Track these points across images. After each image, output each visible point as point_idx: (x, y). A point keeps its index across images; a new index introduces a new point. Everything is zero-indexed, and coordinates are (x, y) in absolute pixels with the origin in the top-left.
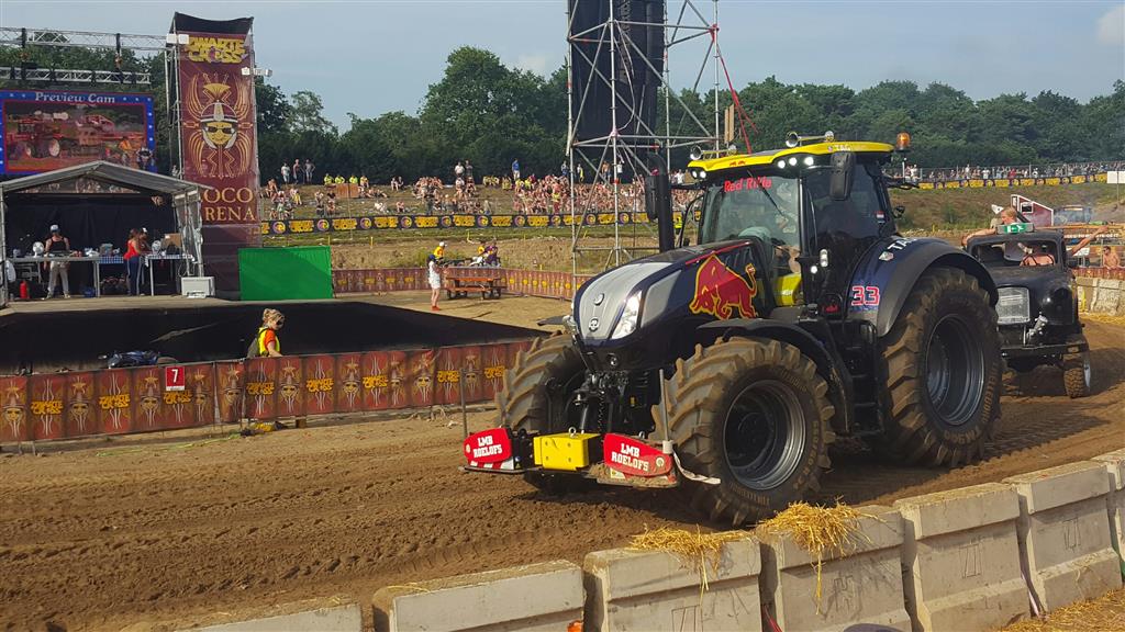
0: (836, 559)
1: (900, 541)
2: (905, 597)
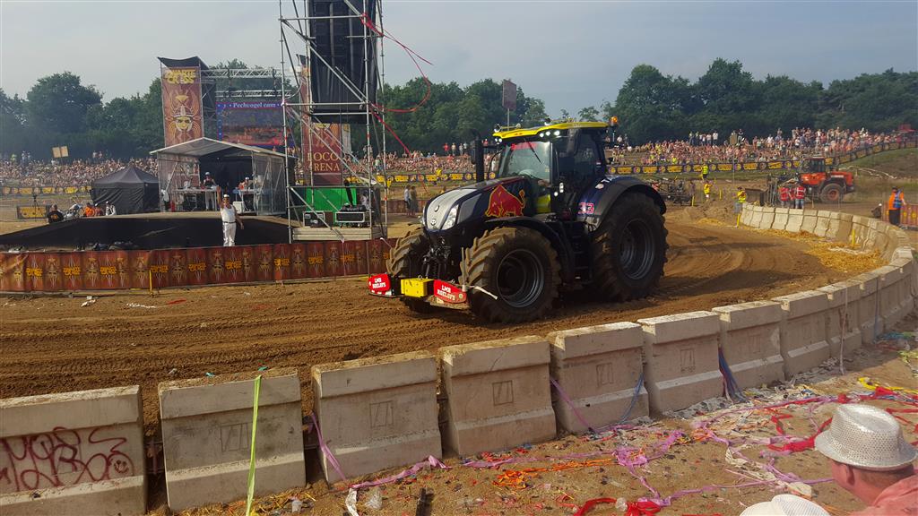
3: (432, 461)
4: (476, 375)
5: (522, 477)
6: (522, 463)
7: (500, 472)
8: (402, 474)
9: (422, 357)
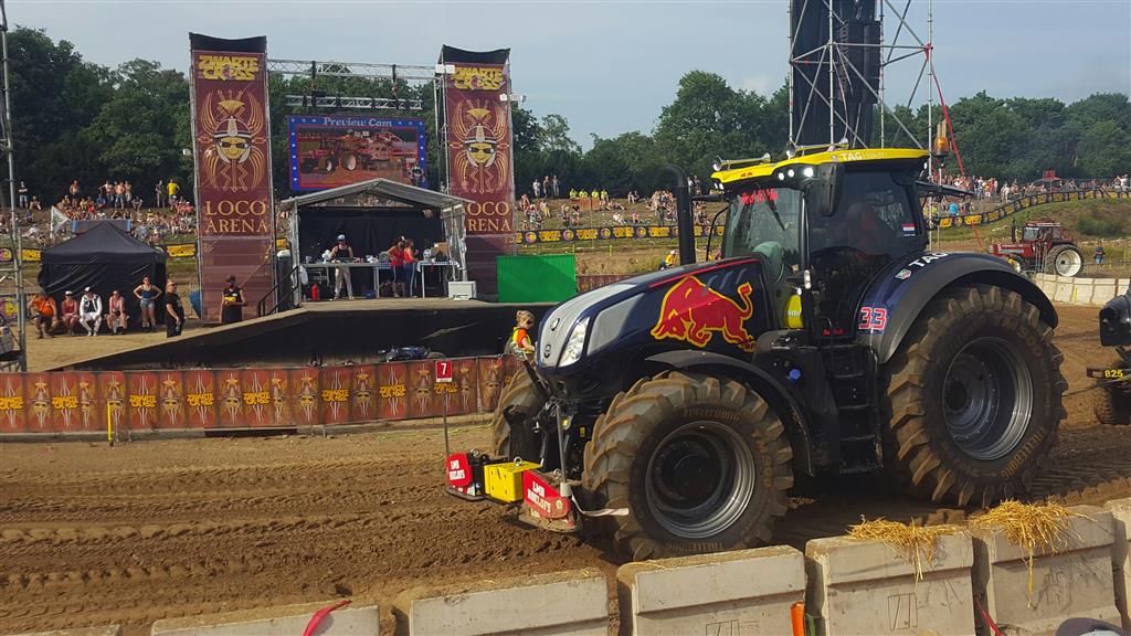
0: (1047, 556)
1: (1111, 540)
2: (1116, 595)
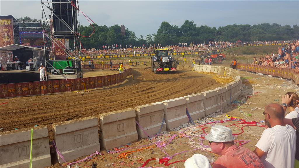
3: (97, 153)
4: (112, 122)
5: (127, 154)
6: (127, 150)
7: (120, 154)
8: (86, 158)
9: (93, 118)
